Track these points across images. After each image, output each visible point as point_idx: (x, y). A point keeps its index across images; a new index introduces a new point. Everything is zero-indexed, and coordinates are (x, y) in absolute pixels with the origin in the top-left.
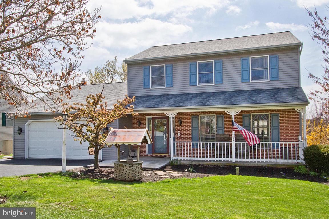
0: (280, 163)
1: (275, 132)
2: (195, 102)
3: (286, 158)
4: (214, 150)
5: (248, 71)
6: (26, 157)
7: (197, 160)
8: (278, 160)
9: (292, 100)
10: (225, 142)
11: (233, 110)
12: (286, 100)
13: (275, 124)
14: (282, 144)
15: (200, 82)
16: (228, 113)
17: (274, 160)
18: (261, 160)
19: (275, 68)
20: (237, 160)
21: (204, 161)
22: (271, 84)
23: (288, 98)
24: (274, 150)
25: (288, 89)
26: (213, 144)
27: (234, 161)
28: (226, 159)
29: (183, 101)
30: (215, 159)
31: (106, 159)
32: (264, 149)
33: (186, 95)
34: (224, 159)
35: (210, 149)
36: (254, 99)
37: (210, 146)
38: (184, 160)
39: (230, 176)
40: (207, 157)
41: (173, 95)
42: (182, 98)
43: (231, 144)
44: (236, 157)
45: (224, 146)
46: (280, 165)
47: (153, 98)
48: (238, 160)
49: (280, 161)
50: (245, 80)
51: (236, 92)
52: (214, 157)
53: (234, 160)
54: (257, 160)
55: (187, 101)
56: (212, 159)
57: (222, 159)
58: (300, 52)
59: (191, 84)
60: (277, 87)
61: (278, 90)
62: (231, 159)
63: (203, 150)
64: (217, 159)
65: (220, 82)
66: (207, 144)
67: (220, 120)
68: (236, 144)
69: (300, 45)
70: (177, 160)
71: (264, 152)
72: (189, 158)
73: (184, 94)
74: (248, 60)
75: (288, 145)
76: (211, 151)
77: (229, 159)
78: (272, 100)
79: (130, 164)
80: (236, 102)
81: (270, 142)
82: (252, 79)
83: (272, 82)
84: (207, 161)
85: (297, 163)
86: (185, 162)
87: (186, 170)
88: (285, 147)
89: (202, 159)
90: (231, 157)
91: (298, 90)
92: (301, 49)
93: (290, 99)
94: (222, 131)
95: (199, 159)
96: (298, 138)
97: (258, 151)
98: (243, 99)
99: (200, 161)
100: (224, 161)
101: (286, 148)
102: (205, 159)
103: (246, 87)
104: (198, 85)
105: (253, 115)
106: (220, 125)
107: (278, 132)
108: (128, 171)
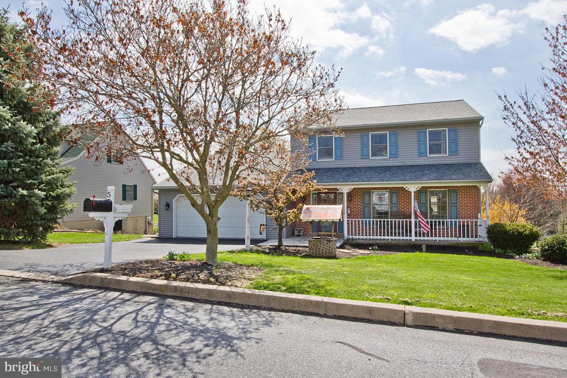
0: (462, 241)
1: (454, 209)
2: (371, 177)
3: (468, 237)
4: (388, 228)
5: (426, 144)
6: (174, 236)
7: (373, 239)
8: (459, 239)
9: (475, 177)
10: (401, 220)
11: (412, 186)
12: (469, 177)
13: (454, 201)
14: (459, 222)
15: (372, 155)
16: (407, 189)
17: (456, 239)
18: (442, 238)
19: (454, 141)
20: (416, 238)
21: (381, 239)
22: (450, 159)
23: (470, 175)
24: (451, 228)
25: (469, 165)
26: (388, 221)
27: (413, 240)
28: (405, 238)
29: (358, 176)
30: (393, 238)
31: (273, 238)
32: (441, 227)
33: (359, 169)
34: (403, 238)
35: (384, 228)
36: (435, 175)
37: (384, 224)
38: (359, 239)
39: (418, 253)
40: (384, 235)
41: (344, 169)
42: (355, 173)
43: (410, 222)
44: (416, 235)
45: (399, 224)
46: (462, 243)
47: (321, 171)
48: (418, 238)
49: (462, 239)
50: (421, 154)
51: (412, 166)
52: (392, 235)
53: (413, 238)
54: (438, 239)
55: (362, 176)
56: (390, 238)
57: (401, 238)
58: (481, 126)
59: (363, 157)
60: (456, 162)
61: (458, 165)
62: (410, 238)
63: (377, 228)
64: (395, 238)
65: (394, 155)
66: (380, 221)
67: (394, 195)
68: (416, 222)
69: (482, 118)
70: (353, 239)
71: (441, 231)
72: (364, 237)
73: (355, 168)
74: (425, 133)
75: (466, 223)
76: (384, 229)
77: (408, 238)
78: (454, 177)
79: (327, 241)
80: (416, 178)
81: (447, 220)
82: (429, 153)
83: (450, 157)
84: (384, 239)
85: (480, 241)
86: (360, 241)
87: (370, 248)
88: (467, 226)
89: (379, 237)
90: (410, 236)
91: (478, 165)
92: (482, 123)
93: (472, 175)
94: (396, 208)
95: (375, 237)
96: (477, 216)
97: (435, 229)
98: (423, 175)
99: (377, 239)
100: (403, 240)
101: (464, 226)
102: (382, 237)
103: (422, 161)
104: (370, 158)
105: (430, 191)
106: (395, 201)
107: (457, 210)
108: (325, 247)
